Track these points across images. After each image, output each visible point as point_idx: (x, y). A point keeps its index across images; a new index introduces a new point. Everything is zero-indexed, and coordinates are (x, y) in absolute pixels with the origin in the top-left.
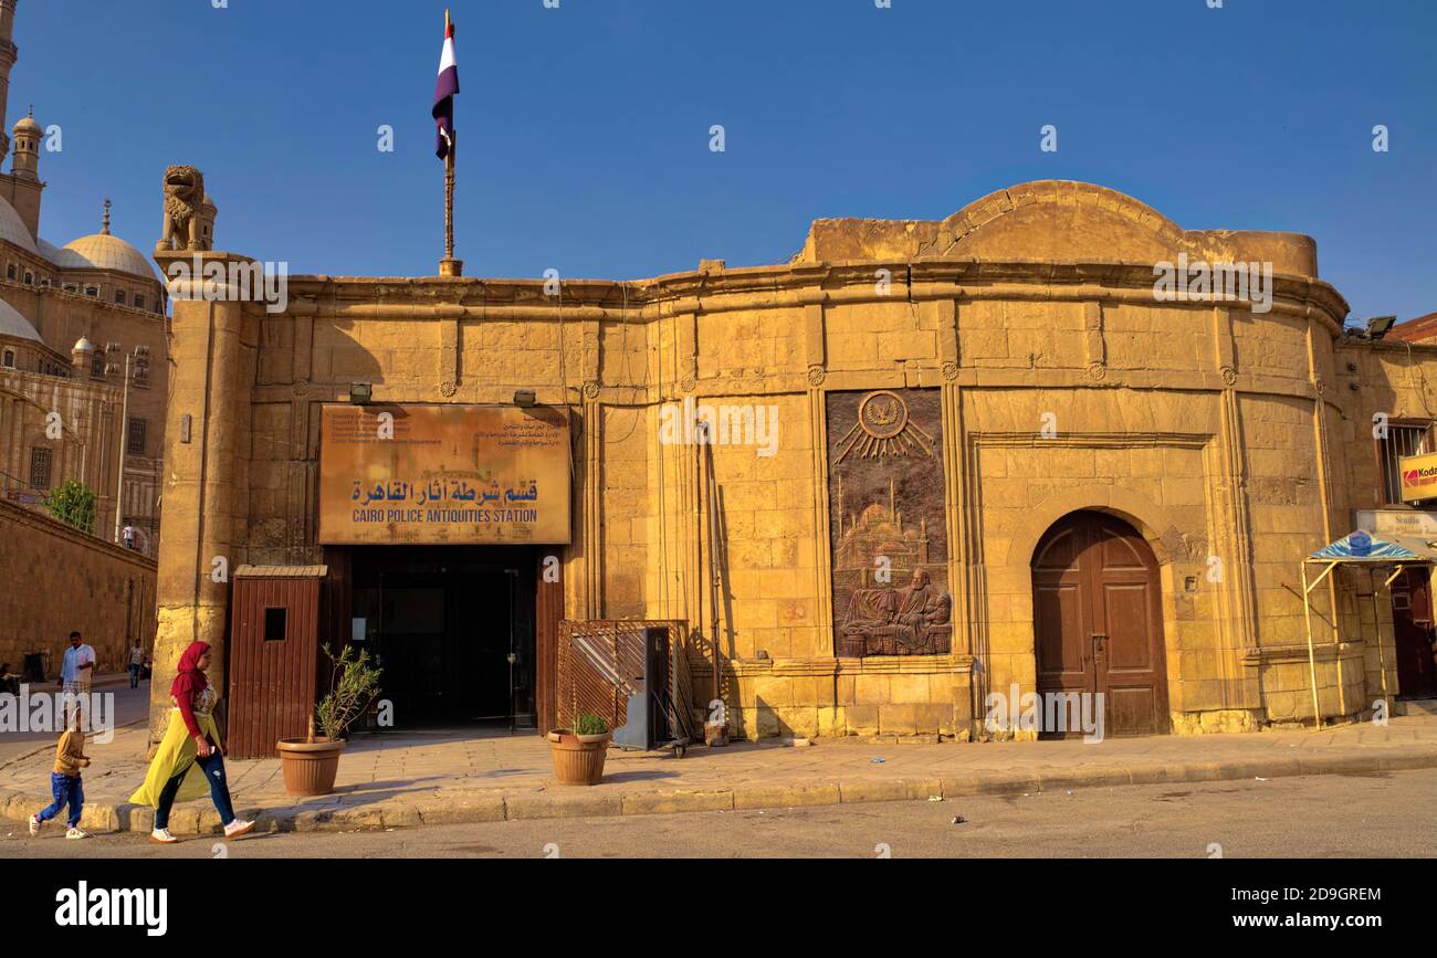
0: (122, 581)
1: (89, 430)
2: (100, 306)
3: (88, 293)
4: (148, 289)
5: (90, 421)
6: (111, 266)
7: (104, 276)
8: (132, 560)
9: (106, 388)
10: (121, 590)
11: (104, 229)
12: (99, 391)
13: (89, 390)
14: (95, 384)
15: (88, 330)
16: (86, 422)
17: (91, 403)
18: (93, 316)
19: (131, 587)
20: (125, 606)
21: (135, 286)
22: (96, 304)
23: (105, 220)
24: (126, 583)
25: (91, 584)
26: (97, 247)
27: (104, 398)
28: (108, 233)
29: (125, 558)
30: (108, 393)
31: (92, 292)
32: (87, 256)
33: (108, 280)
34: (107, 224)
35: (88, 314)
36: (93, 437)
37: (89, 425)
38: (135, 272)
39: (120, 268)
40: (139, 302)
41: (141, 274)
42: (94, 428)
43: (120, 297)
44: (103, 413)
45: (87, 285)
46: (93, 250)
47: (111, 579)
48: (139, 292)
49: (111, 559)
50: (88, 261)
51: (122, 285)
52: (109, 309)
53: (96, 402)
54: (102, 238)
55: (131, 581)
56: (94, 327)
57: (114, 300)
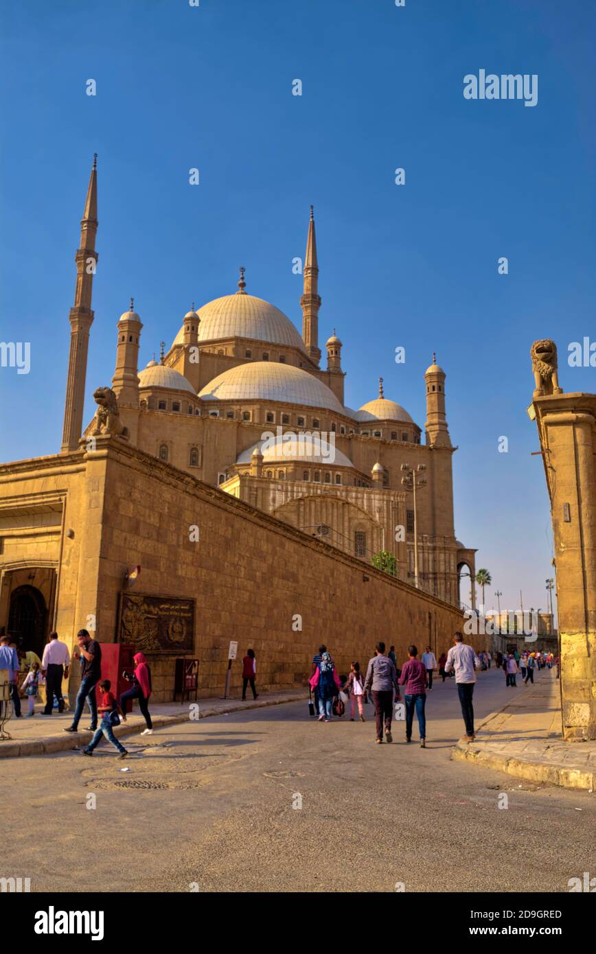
0: (425, 613)
1: (385, 519)
2: (383, 443)
3: (376, 435)
4: (409, 429)
5: (385, 514)
6: (388, 418)
7: (384, 424)
8: (429, 600)
9: (393, 493)
10: (425, 619)
11: (380, 396)
12: (389, 495)
13: (384, 494)
14: (387, 490)
15: (378, 457)
16: (383, 514)
17: (385, 502)
18: (380, 449)
19: (430, 617)
20: (427, 629)
21: (401, 428)
22: (381, 441)
23: (380, 390)
24: (427, 614)
25: (411, 615)
26: (378, 407)
27: (392, 499)
28: (383, 398)
29: (426, 599)
30: (394, 496)
31: (378, 435)
32: (373, 413)
33: (386, 426)
34: (382, 392)
35: (377, 448)
36: (388, 524)
37: (385, 516)
38: (401, 420)
39: (392, 418)
40: (405, 438)
41: (405, 420)
42: (388, 518)
43: (394, 436)
44: (392, 508)
45: (375, 431)
46: (377, 409)
47: (420, 612)
48: (405, 432)
49: (420, 599)
50: (374, 416)
51: (395, 428)
52: (389, 444)
53: (388, 501)
54: (379, 401)
55: (429, 613)
56: (381, 455)
57: (390, 438)
